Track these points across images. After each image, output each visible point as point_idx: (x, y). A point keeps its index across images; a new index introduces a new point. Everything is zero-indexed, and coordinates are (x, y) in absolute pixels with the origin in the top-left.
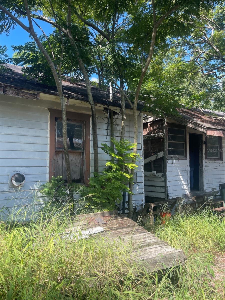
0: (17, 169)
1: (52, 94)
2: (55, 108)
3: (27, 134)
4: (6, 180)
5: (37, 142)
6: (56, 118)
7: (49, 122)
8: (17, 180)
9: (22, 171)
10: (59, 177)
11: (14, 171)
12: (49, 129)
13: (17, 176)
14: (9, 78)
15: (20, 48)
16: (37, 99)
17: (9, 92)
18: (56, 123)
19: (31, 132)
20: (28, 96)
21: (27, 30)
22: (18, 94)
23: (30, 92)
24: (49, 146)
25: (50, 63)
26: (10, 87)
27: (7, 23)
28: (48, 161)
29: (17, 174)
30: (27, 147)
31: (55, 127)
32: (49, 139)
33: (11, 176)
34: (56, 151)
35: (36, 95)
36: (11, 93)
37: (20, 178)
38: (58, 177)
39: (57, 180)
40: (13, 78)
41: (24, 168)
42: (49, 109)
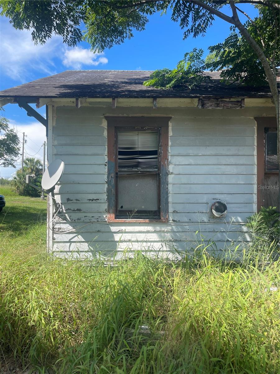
0: (218, 196)
1: (261, 97)
2: (264, 115)
3: (228, 153)
4: (205, 209)
5: (241, 162)
6: (265, 129)
7: (256, 135)
8: (217, 210)
9: (224, 199)
10: (271, 207)
11: (214, 199)
12: (256, 144)
13: (217, 204)
14: (206, 88)
15: (218, 47)
16: (241, 107)
17: (208, 105)
18: (265, 135)
19: (233, 150)
20: (230, 105)
21: (230, 22)
22: (218, 105)
23: (232, 100)
24: (256, 167)
25: (261, 55)
26: (209, 98)
27: (205, 21)
28: (255, 187)
29: (218, 202)
30: (229, 169)
31: (264, 140)
32: (256, 157)
33: (210, 204)
34: (265, 174)
35: (240, 103)
36: (210, 105)
37: (221, 207)
38: (269, 208)
39: (268, 212)
40: (210, 87)
41: (226, 195)
42: (256, 119)
